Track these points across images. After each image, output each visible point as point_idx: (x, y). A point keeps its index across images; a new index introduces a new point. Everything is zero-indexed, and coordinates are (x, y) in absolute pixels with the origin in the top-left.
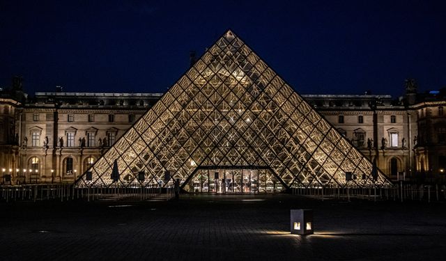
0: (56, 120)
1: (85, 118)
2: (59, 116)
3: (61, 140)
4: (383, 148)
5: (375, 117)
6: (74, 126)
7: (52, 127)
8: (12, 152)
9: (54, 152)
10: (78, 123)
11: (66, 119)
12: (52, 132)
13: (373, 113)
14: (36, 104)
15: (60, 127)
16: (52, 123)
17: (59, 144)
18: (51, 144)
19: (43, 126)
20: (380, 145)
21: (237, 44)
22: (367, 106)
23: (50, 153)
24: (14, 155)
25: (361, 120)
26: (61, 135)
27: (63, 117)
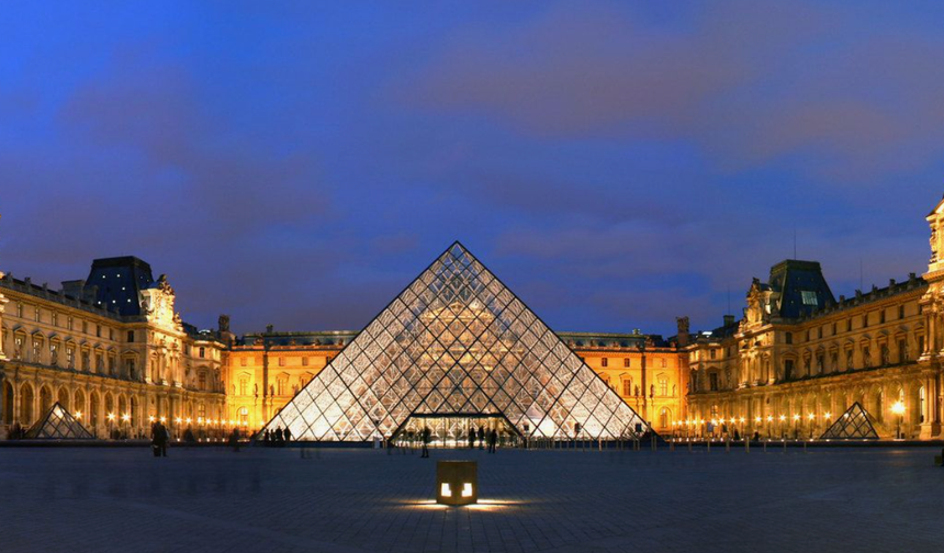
0: (266, 364)
1: (298, 361)
2: (269, 359)
3: (272, 388)
4: (651, 396)
5: (644, 358)
6: (286, 371)
7: (262, 373)
8: (218, 402)
9: (264, 401)
10: (291, 368)
11: (277, 363)
12: (262, 378)
13: (640, 355)
14: (244, 347)
15: (270, 372)
16: (261, 367)
17: (269, 392)
18: (261, 392)
19: (252, 372)
20: (648, 393)
21: (466, 260)
22: (634, 347)
23: (260, 402)
24: (220, 404)
25: (627, 363)
26: (272, 381)
27: (273, 361)
